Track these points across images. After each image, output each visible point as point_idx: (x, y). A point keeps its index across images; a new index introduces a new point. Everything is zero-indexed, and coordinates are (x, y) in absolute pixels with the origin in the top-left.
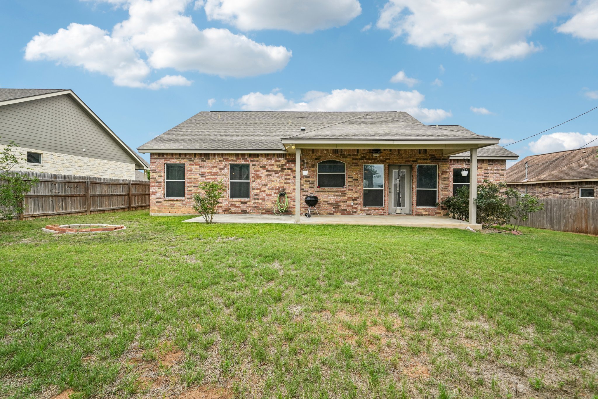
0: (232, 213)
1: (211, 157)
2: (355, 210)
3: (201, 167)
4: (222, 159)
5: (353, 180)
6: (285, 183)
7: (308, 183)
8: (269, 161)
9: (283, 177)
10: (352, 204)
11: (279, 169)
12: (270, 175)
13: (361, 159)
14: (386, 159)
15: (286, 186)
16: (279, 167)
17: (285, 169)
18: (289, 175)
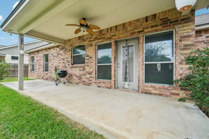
1: (39, 52)
2: (90, 82)
3: (37, 57)
5: (90, 58)
7: (67, 62)
9: (58, 60)
10: (89, 77)
11: (57, 55)
12: (54, 59)
15: (59, 65)
18: (60, 58)
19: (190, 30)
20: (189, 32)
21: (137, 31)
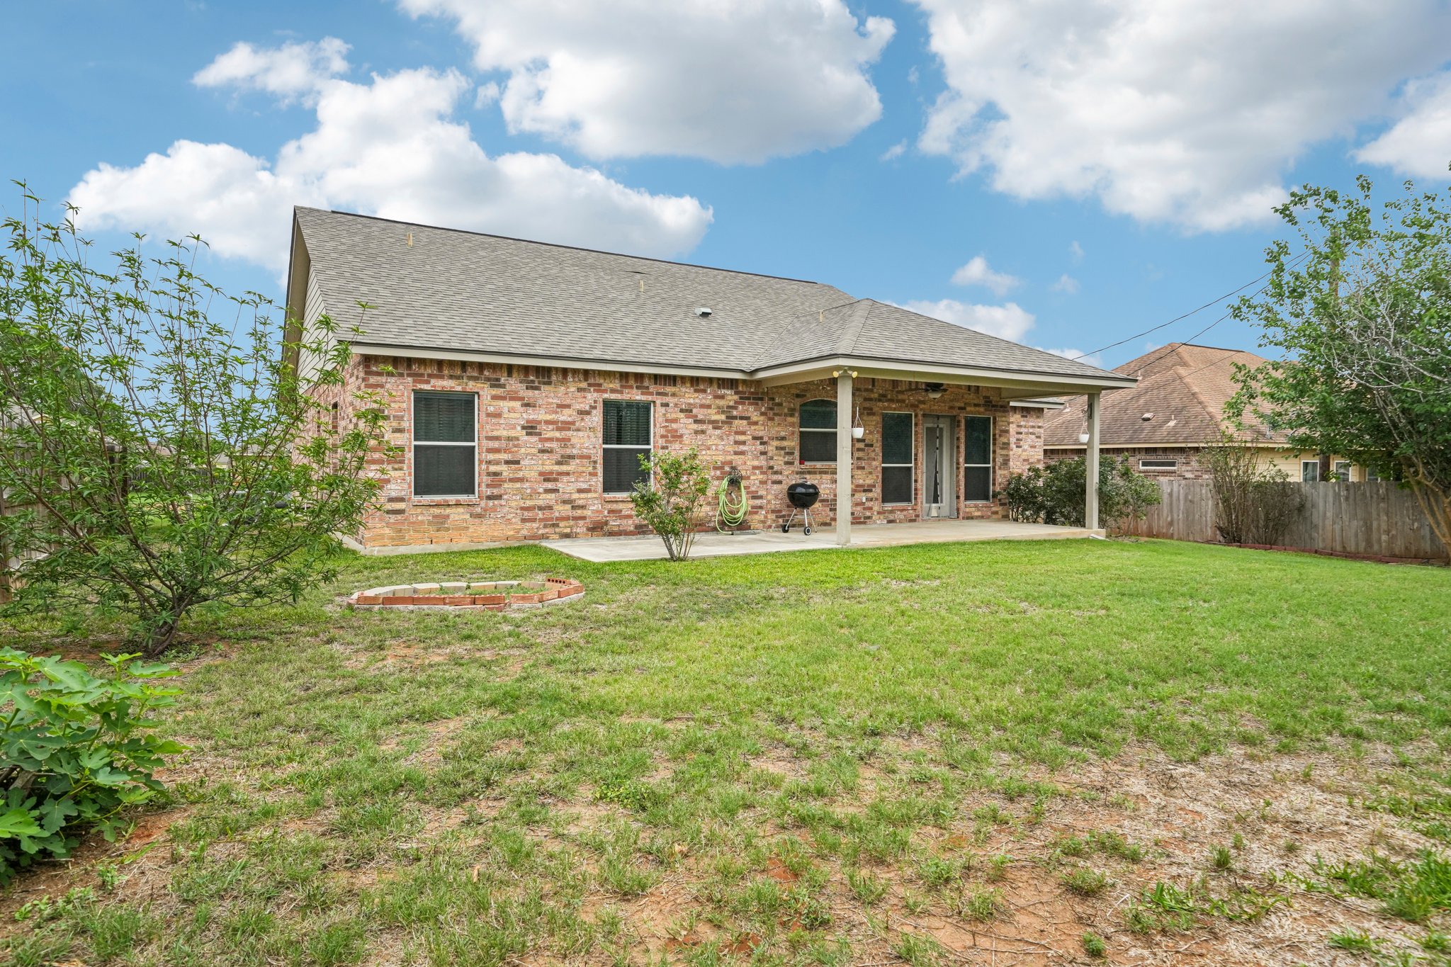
0: (611, 534)
1: (554, 378)
2: (868, 514)
4: (584, 385)
5: (866, 445)
6: (736, 453)
7: (783, 452)
8: (701, 396)
9: (732, 438)
10: (864, 500)
11: (723, 417)
12: (703, 432)
13: (880, 400)
15: (738, 460)
16: (723, 412)
17: (735, 418)
18: (743, 433)
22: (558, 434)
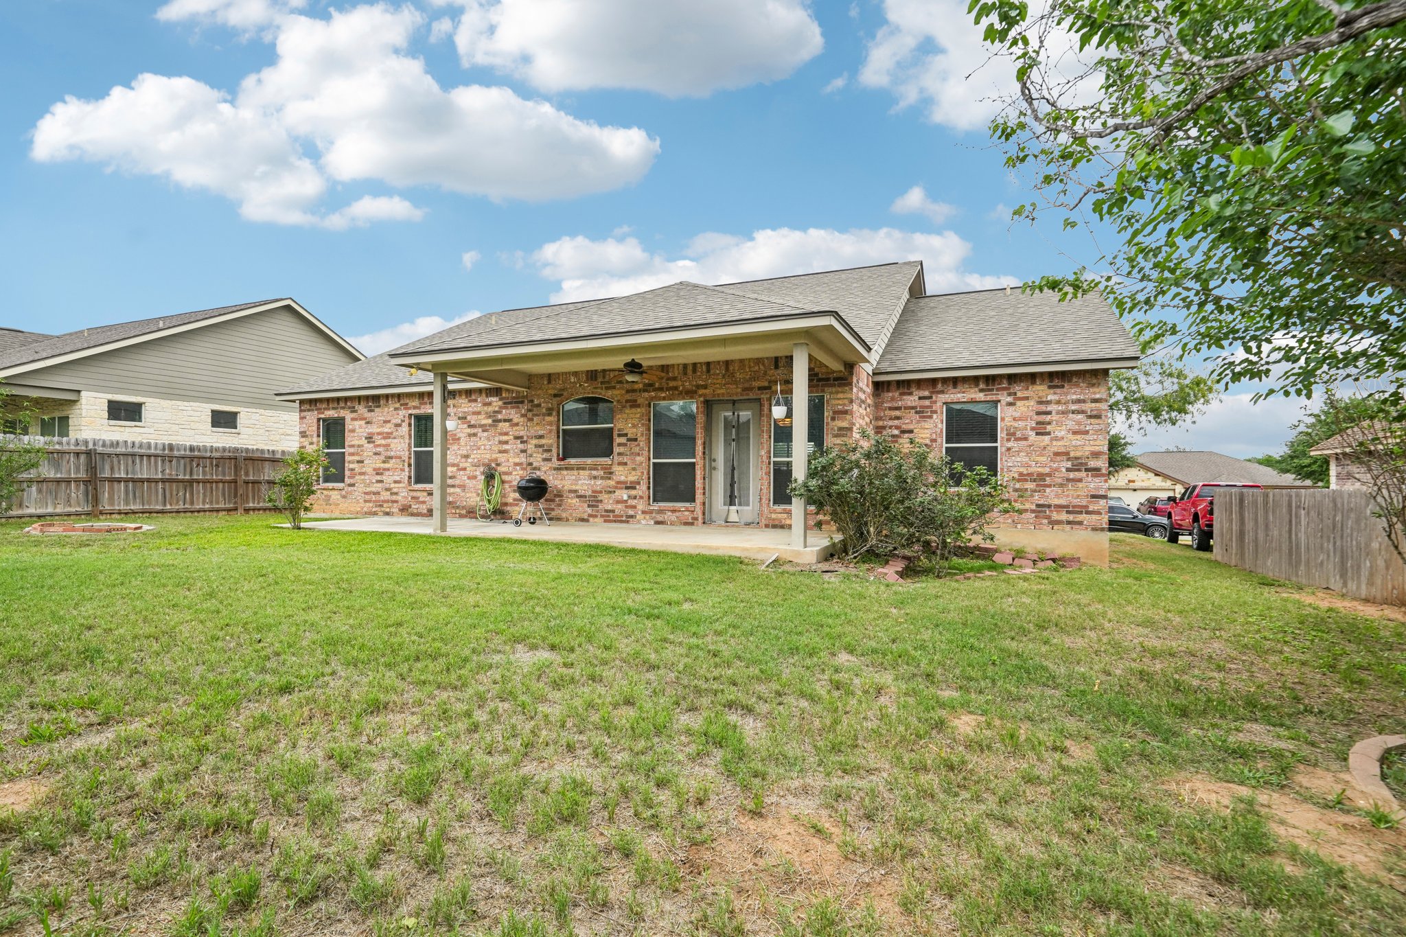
0: (412, 515)
1: (382, 402)
2: (631, 512)
3: (368, 423)
4: (398, 405)
5: (629, 440)
6: (500, 452)
7: (541, 450)
8: (473, 404)
9: (497, 439)
10: (625, 497)
11: (490, 421)
12: (475, 435)
13: (645, 391)
14: (698, 387)
15: (502, 458)
16: (490, 417)
17: (500, 421)
18: (506, 434)
19: (846, 402)
20: (844, 405)
21: (756, 384)
22: (383, 442)
